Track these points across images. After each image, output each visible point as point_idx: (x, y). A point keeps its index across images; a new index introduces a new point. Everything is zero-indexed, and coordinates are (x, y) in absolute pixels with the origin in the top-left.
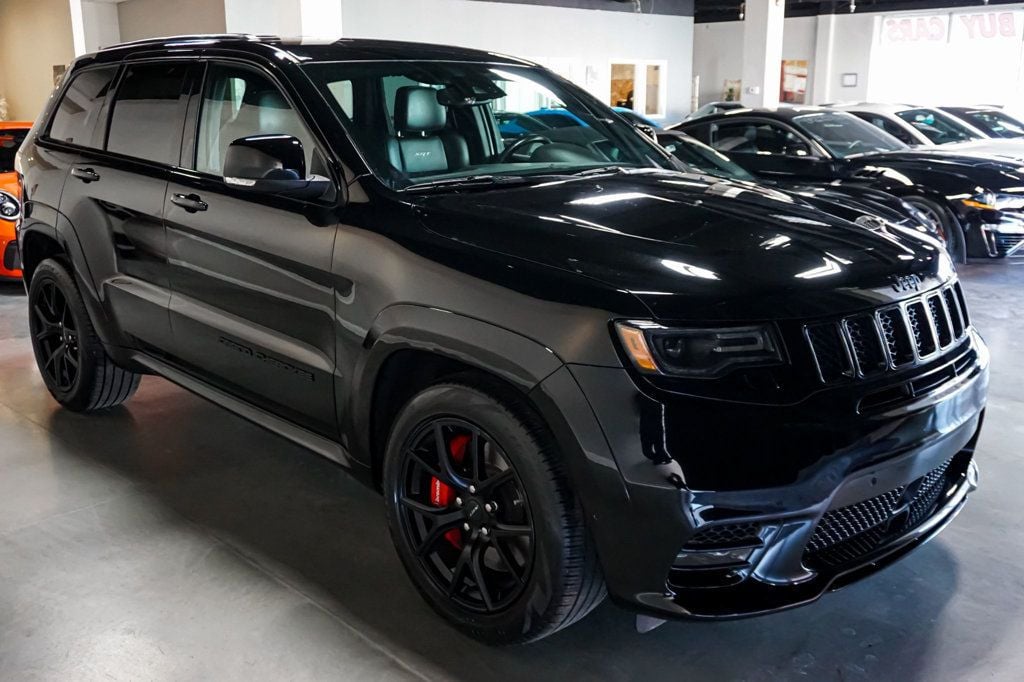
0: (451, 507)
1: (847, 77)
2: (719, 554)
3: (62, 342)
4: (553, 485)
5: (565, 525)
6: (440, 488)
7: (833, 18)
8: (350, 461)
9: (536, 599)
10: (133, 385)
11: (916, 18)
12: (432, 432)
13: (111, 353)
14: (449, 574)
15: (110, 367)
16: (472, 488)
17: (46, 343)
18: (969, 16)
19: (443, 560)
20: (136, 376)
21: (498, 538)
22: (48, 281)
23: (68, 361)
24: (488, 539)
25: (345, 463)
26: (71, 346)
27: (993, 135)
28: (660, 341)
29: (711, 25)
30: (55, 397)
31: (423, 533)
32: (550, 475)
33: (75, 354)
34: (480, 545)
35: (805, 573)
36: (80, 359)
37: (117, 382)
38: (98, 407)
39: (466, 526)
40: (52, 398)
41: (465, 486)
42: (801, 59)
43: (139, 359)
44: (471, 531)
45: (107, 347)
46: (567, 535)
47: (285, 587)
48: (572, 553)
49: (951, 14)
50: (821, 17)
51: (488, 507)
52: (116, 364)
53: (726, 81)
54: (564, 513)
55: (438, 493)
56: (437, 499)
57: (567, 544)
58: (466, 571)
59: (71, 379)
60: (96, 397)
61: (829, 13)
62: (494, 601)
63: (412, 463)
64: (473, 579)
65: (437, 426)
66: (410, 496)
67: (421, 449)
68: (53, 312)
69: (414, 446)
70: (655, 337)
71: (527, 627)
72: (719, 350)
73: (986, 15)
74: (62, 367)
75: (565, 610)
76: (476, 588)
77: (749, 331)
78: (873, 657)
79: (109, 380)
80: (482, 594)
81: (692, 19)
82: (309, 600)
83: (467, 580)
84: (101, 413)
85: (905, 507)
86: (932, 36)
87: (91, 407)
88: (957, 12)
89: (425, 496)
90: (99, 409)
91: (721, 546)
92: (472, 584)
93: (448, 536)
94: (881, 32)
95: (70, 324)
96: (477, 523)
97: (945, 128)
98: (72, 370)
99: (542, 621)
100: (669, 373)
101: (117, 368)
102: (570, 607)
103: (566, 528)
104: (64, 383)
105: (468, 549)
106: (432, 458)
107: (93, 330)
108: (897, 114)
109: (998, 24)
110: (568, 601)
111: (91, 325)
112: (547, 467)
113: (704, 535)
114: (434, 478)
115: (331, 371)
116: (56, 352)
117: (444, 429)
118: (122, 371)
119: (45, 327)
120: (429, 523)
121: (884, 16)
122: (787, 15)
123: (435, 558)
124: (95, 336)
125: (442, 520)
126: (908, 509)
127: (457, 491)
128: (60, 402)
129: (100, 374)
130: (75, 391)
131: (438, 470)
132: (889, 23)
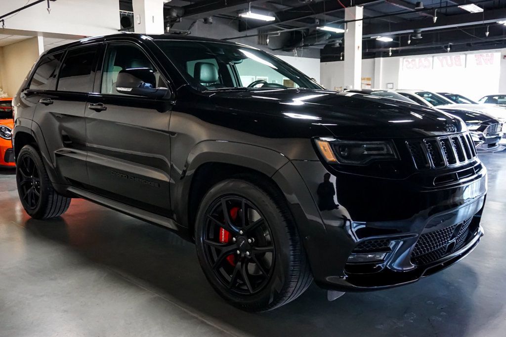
0: (230, 243)
1: (389, 85)
2: (370, 256)
3: (32, 186)
4: (285, 224)
5: (291, 244)
6: (225, 234)
7: (382, 59)
8: (177, 226)
9: (276, 285)
10: (67, 205)
11: (418, 59)
12: (221, 204)
13: (56, 188)
14: (229, 278)
15: (55, 196)
16: (241, 232)
17: (24, 187)
18: (441, 57)
19: (226, 271)
20: (68, 199)
21: (255, 255)
22: (25, 156)
23: (35, 194)
24: (250, 257)
25: (175, 228)
26: (36, 186)
27: (457, 103)
28: (337, 148)
29: (327, 63)
30: (28, 213)
31: (216, 259)
32: (283, 219)
33: (38, 190)
34: (246, 261)
35: (412, 266)
36: (41, 192)
37: (59, 204)
38: (48, 217)
39: (238, 252)
40: (27, 213)
41: (238, 231)
42: (368, 77)
43: (71, 189)
44: (240, 254)
45: (54, 185)
46: (292, 249)
47: (144, 290)
48: (295, 258)
49: (433, 57)
50: (376, 59)
51: (250, 240)
52: (58, 194)
53: (335, 87)
54: (290, 238)
55: (223, 237)
56: (223, 240)
57: (292, 254)
58: (239, 275)
59: (36, 203)
60: (48, 211)
61: (380, 57)
62: (253, 288)
63: (210, 221)
64: (243, 280)
65: (223, 201)
66: (209, 239)
67: (215, 214)
68: (28, 171)
69: (211, 212)
70: (335, 145)
71: (271, 300)
72: (366, 153)
73: (449, 57)
74: (32, 198)
75: (291, 290)
76: (245, 284)
77: (380, 144)
78: (445, 313)
79: (55, 203)
80: (248, 286)
81: (319, 60)
82: (157, 295)
83: (238, 280)
84: (50, 219)
85: (454, 240)
86: (426, 66)
87: (45, 216)
88: (436, 56)
89: (217, 238)
90: (49, 218)
91: (371, 252)
92: (241, 282)
93: (228, 258)
94: (403, 65)
95: (36, 176)
96: (243, 250)
97: (437, 100)
98: (37, 198)
99: (279, 297)
100: (343, 163)
101: (59, 196)
102: (294, 288)
103: (291, 245)
104: (32, 205)
105: (239, 264)
106: (221, 217)
107: (48, 177)
108: (416, 93)
109: (454, 61)
110: (293, 284)
111: (47, 175)
112: (281, 215)
113: (362, 246)
114: (221, 228)
115: (168, 181)
116: (29, 190)
117: (227, 202)
118: (61, 197)
119: (24, 179)
120: (218, 251)
121: (404, 58)
122: (363, 58)
123: (222, 270)
124: (49, 180)
125: (225, 250)
126: (455, 241)
127: (234, 234)
128: (30, 215)
129: (50, 199)
130: (37, 209)
131: (224, 223)
132: (406, 61)
